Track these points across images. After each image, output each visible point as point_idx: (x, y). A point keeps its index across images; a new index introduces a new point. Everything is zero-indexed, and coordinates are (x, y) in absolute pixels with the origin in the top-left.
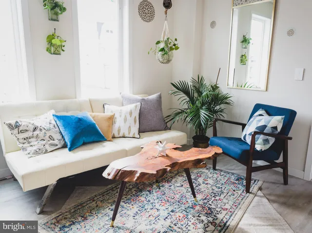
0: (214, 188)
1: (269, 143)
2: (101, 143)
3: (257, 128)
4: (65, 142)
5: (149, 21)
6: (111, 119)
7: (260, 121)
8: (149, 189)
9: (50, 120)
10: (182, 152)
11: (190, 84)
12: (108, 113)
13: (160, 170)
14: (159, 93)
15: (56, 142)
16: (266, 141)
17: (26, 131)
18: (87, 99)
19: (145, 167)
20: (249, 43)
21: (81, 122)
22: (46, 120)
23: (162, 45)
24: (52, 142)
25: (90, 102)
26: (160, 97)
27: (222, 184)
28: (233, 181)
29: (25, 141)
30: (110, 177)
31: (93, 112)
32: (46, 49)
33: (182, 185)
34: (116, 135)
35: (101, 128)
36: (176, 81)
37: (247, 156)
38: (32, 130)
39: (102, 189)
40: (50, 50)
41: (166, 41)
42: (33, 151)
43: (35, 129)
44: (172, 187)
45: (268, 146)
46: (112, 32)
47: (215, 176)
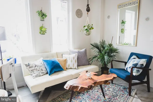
0: (113, 93)
1: (139, 72)
2: (62, 72)
3: (133, 65)
4: (47, 71)
5: (81, 17)
6: (66, 61)
7: (134, 61)
8: (83, 92)
9: (41, 62)
10: (98, 77)
11: (99, 44)
12: (64, 58)
13: (89, 86)
14: (85, 49)
15: (44, 71)
16: (138, 71)
17: (32, 67)
18: (55, 52)
19: (82, 84)
20: (125, 23)
21: (54, 63)
22: (39, 62)
23: (86, 28)
24: (42, 71)
25: (57, 53)
26: (86, 50)
27: (117, 91)
28: (122, 89)
29: (32, 71)
30: (67, 89)
31: (58, 58)
32: (39, 32)
33: (98, 91)
34: (68, 68)
35: (61, 65)
36: (93, 43)
37: (129, 78)
38: (34, 67)
39: (63, 92)
40: (41, 33)
41: (88, 26)
42: (35, 76)
43: (36, 66)
44: (93, 92)
45: (139, 73)
46: (62, 21)
47: (113, 87)
